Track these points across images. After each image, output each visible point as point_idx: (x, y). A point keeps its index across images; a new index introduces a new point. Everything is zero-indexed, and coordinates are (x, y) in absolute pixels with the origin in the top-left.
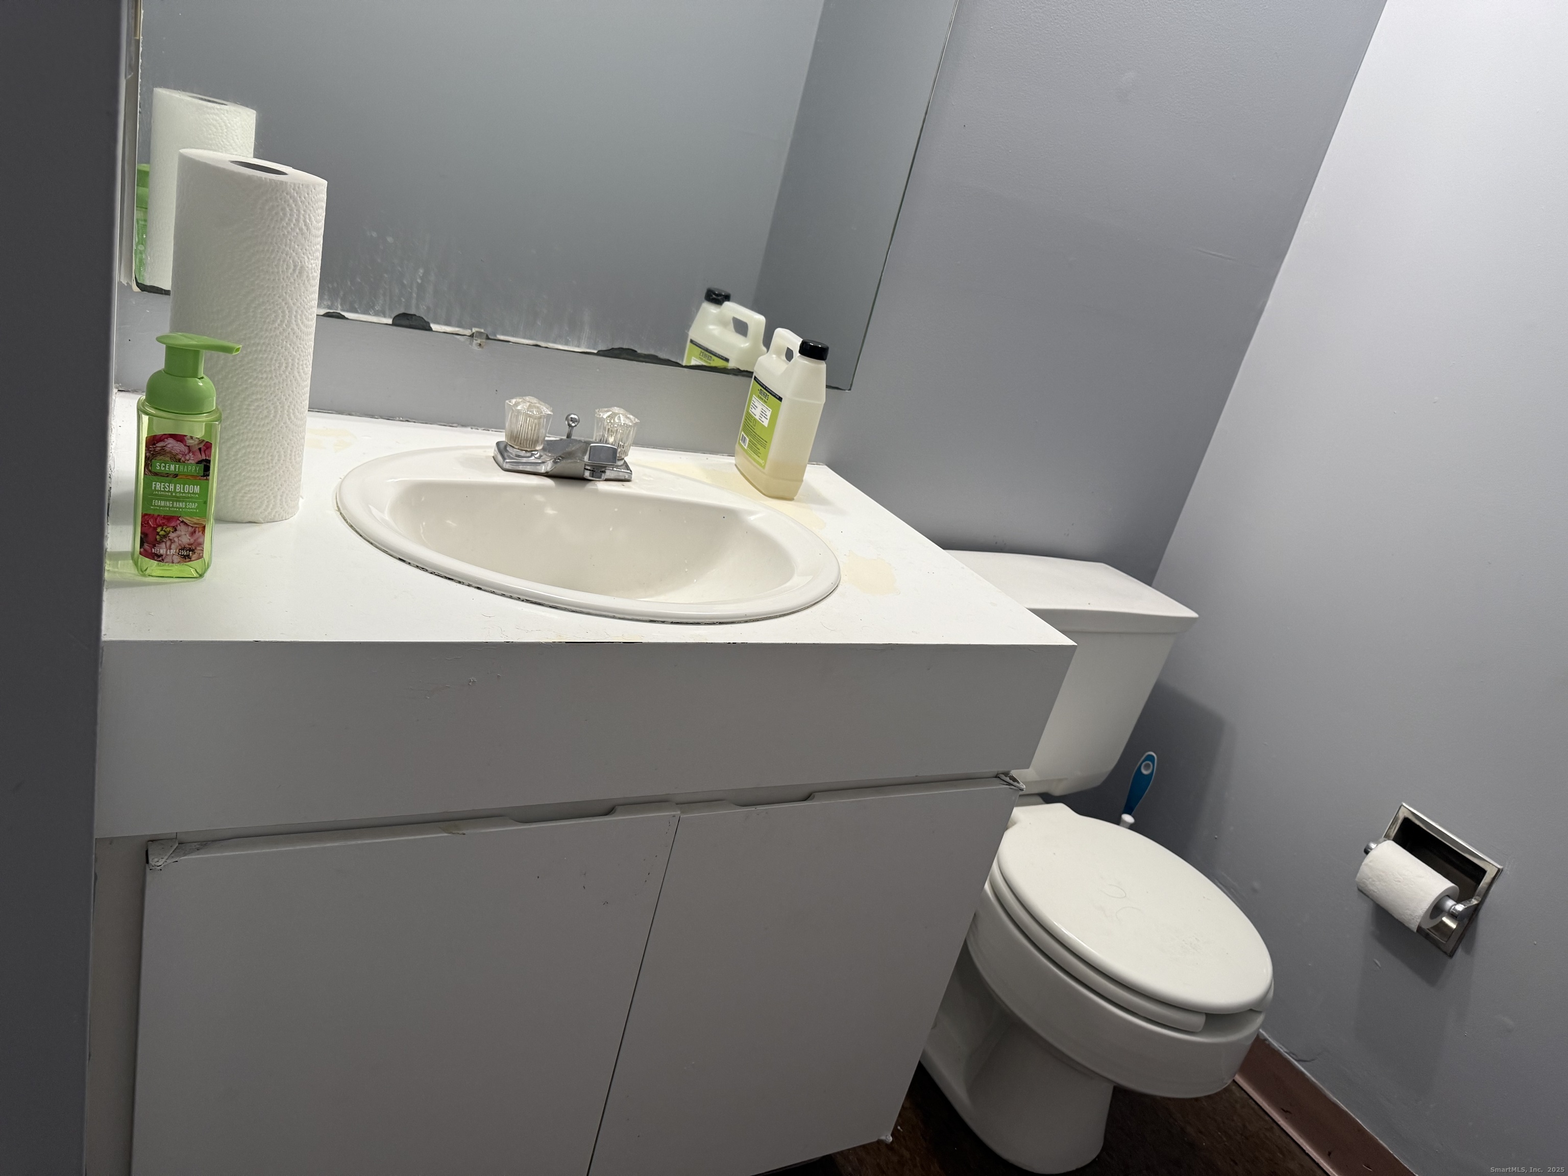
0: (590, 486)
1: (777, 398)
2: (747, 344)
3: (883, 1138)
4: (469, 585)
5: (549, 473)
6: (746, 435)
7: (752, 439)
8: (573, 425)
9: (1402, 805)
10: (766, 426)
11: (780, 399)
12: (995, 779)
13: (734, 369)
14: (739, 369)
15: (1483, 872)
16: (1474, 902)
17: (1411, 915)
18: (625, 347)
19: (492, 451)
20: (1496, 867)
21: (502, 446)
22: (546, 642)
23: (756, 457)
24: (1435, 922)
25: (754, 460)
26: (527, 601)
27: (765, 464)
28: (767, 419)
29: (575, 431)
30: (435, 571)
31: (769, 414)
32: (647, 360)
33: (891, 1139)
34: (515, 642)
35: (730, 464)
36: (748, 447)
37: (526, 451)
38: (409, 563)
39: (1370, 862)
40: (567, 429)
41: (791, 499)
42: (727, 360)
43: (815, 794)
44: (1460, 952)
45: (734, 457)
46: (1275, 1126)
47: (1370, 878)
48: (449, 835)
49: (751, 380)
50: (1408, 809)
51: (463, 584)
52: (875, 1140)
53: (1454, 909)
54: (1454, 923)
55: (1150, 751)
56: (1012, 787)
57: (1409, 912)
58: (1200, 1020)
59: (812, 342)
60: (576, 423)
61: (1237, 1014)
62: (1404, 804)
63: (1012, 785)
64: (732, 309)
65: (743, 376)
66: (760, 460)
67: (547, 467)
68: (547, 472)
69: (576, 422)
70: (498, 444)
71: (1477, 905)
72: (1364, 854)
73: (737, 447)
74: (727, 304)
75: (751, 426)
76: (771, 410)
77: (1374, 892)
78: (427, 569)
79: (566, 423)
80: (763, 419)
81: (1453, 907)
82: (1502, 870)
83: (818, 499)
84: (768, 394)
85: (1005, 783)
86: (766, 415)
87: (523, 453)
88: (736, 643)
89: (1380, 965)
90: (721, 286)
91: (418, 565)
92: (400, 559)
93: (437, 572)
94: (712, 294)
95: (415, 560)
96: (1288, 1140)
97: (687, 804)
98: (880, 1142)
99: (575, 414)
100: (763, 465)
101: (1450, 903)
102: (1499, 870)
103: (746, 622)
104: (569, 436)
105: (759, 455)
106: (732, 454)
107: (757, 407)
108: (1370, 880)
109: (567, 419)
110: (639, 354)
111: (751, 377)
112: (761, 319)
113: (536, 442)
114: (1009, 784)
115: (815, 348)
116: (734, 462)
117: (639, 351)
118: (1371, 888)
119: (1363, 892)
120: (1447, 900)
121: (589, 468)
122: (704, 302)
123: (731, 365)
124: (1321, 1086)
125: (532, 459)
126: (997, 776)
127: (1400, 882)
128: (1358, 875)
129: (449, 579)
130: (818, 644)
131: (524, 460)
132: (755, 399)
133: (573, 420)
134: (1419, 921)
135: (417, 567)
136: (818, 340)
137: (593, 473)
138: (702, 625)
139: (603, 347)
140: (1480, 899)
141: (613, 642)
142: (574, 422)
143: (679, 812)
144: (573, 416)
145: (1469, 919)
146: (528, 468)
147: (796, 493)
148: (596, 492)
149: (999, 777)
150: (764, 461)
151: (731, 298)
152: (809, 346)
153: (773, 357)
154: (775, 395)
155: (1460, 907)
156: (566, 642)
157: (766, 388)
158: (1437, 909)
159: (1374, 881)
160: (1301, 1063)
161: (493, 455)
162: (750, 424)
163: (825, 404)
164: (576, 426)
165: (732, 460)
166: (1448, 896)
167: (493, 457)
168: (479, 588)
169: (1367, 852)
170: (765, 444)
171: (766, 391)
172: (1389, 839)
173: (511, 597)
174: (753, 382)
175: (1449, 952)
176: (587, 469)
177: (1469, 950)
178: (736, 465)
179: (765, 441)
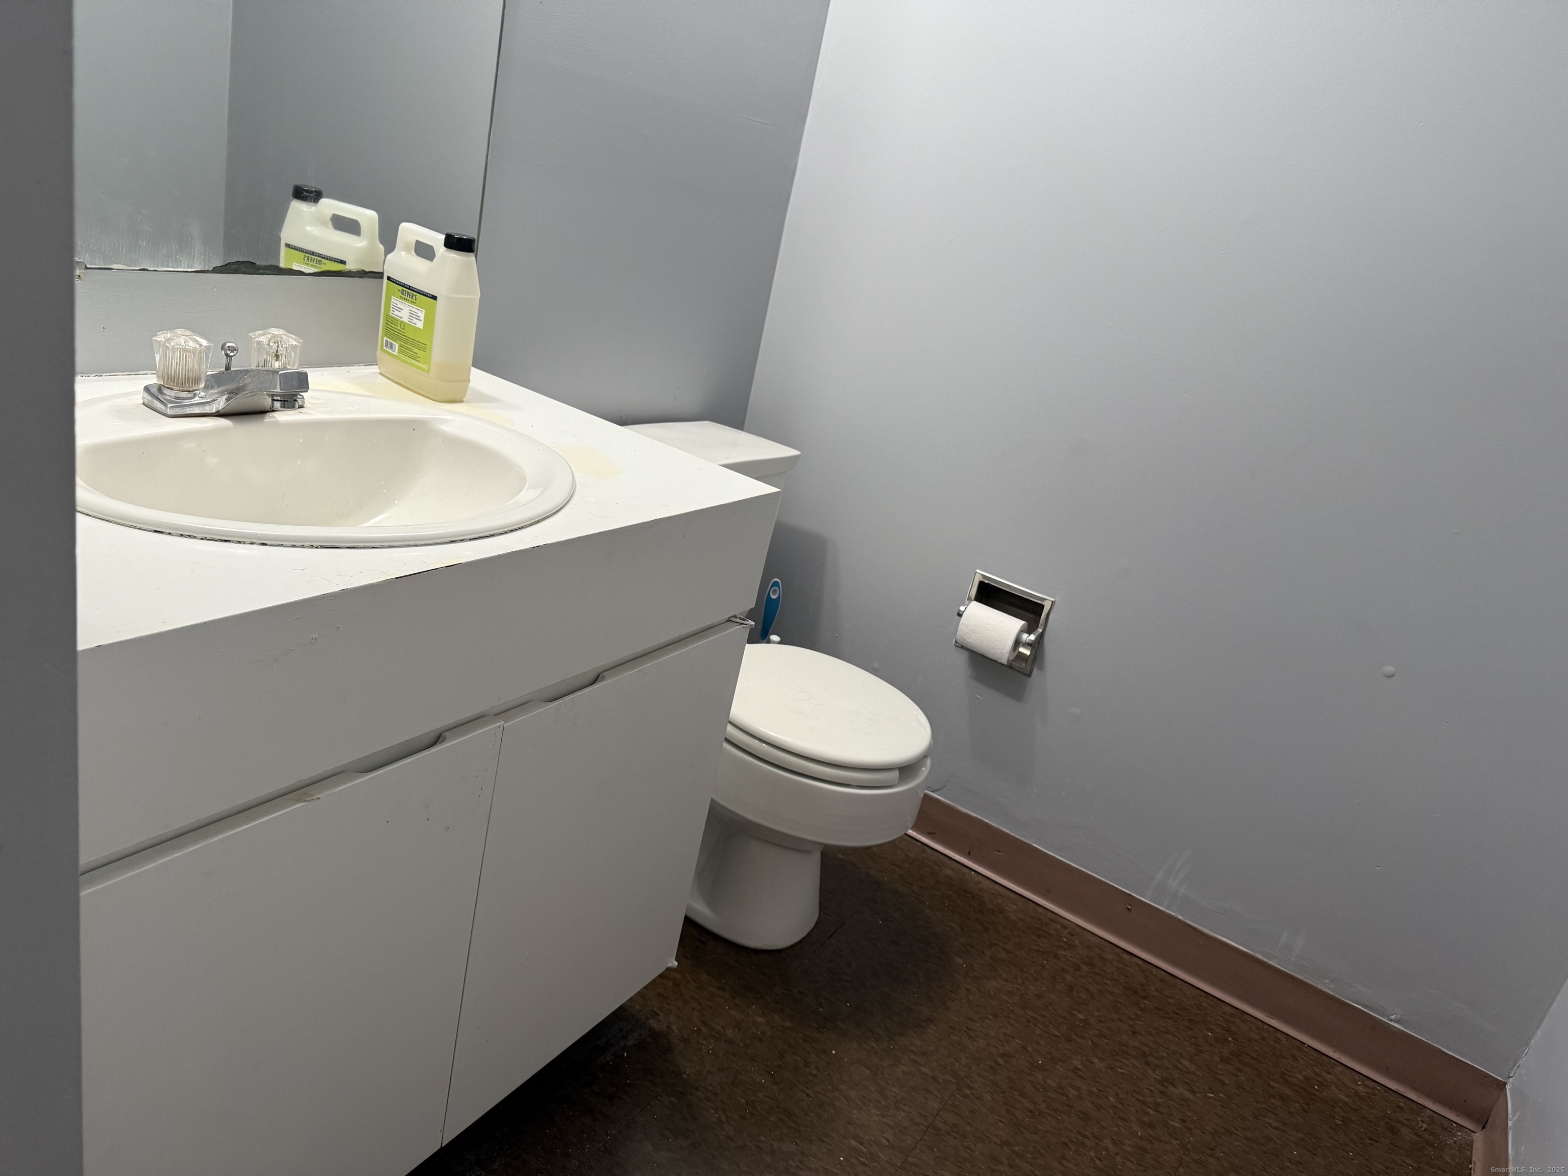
0: (269, 418)
1: (429, 297)
2: (365, 242)
3: (670, 965)
4: (252, 543)
5: (220, 412)
6: (392, 339)
7: (402, 343)
8: (232, 354)
9: (976, 572)
10: (422, 328)
11: (434, 298)
12: (728, 623)
13: (358, 271)
14: (364, 271)
15: (1042, 606)
16: (1040, 630)
17: (1001, 653)
18: (241, 260)
19: (140, 397)
20: (1050, 600)
21: (154, 390)
22: (377, 582)
23: (413, 361)
24: (1016, 653)
25: (412, 365)
26: (322, 547)
27: (429, 368)
28: (421, 320)
29: (234, 361)
30: (206, 536)
31: (422, 315)
32: (268, 272)
33: (676, 963)
34: (350, 589)
35: (374, 373)
36: (399, 352)
37: (189, 391)
38: (170, 533)
39: (965, 621)
40: (224, 361)
41: (461, 401)
42: (343, 262)
43: (603, 674)
44: (1035, 671)
45: (377, 366)
46: (926, 848)
47: (967, 633)
48: (306, 803)
49: (382, 283)
50: (981, 573)
51: (244, 543)
52: (665, 969)
53: (1029, 640)
54: (1028, 649)
55: (774, 578)
56: (744, 626)
57: (999, 651)
58: (895, 774)
59: (457, 234)
60: (235, 352)
61: (917, 761)
62: (978, 571)
63: (744, 624)
64: (329, 206)
65: (370, 277)
66: (421, 365)
67: (221, 404)
68: (218, 412)
69: (236, 350)
70: (147, 389)
71: (1042, 632)
72: (958, 617)
73: (379, 353)
74: (324, 201)
75: (399, 330)
76: (424, 311)
77: (972, 643)
78: (195, 535)
79: (223, 352)
80: (415, 321)
81: (1028, 639)
82: (1055, 602)
83: (484, 399)
84: (415, 293)
85: (738, 624)
86: (419, 317)
87: (184, 395)
88: (538, 546)
89: (981, 699)
90: (311, 183)
91: (182, 533)
92: (155, 531)
93: (208, 536)
94: (302, 191)
95: (176, 529)
96: (938, 854)
97: (504, 713)
98: (668, 969)
99: (230, 342)
100: (426, 369)
101: (1025, 637)
102: (1052, 602)
103: (531, 525)
104: (228, 368)
105: (418, 359)
106: (372, 362)
107: (402, 309)
108: (968, 635)
109: (223, 348)
110: (258, 265)
111: (382, 278)
112: (373, 214)
113: (197, 381)
114: (741, 624)
115: (460, 240)
116: (378, 371)
117: (258, 263)
118: (969, 640)
119: (961, 647)
120: (1022, 634)
121: (279, 398)
122: (292, 201)
123: (351, 266)
124: (953, 804)
125: (197, 400)
126: (729, 620)
127: (989, 630)
128: (958, 633)
129: (226, 541)
130: (603, 532)
131: (187, 402)
132: (394, 300)
133: (233, 349)
134: (1008, 655)
135: (182, 535)
136: (465, 231)
137: (284, 404)
138: (497, 536)
139: (218, 263)
140: (1043, 628)
141: (436, 569)
142: (232, 351)
143: (503, 722)
144: (229, 344)
145: (1036, 647)
146: (197, 410)
147: (464, 396)
148: (277, 424)
149: (731, 621)
150: (426, 365)
151: (324, 194)
152: (456, 239)
153: (402, 254)
154: (425, 295)
155: (1032, 637)
156: (396, 578)
157: (410, 288)
158: (1017, 643)
159: (970, 635)
160: (938, 792)
161: (142, 402)
162: (395, 329)
163: (480, 298)
164: (234, 355)
165: (375, 369)
166: (1022, 631)
167: (144, 404)
168: (263, 544)
169: (960, 615)
170: (424, 347)
171: (409, 291)
172: (972, 601)
173: (303, 547)
174: (387, 283)
175: (1028, 673)
176: (278, 400)
177: (1041, 668)
178: (380, 374)
179: (424, 344)
